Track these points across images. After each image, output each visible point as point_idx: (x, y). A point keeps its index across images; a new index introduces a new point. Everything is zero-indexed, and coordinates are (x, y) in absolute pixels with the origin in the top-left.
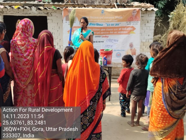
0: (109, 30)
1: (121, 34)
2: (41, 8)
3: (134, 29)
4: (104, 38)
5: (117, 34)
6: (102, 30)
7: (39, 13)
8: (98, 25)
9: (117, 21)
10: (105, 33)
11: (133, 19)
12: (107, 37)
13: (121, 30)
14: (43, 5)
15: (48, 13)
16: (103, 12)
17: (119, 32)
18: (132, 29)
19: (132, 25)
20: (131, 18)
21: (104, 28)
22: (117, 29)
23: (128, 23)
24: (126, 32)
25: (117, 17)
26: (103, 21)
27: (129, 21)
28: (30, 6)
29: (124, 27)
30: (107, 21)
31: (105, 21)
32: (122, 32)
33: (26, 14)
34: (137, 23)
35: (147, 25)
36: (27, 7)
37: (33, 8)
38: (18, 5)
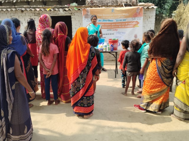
0: (118, 24)
1: (127, 27)
2: (67, 9)
3: (138, 23)
4: (114, 31)
5: (125, 27)
6: (113, 25)
7: (65, 13)
8: (109, 21)
9: (124, 17)
10: (115, 27)
11: (137, 15)
12: (117, 30)
13: (128, 25)
15: (72, 13)
16: (113, 10)
17: (126, 26)
18: (136, 23)
19: (136, 20)
20: (135, 14)
21: (114, 23)
22: (124, 24)
23: (133, 19)
24: (132, 26)
25: (124, 14)
26: (113, 17)
27: (133, 17)
28: (59, 8)
29: (130, 22)
30: (116, 17)
31: (114, 17)
32: (128, 26)
33: (56, 14)
34: (140, 18)
35: (149, 20)
36: (56, 9)
37: (61, 10)
38: (50, 8)
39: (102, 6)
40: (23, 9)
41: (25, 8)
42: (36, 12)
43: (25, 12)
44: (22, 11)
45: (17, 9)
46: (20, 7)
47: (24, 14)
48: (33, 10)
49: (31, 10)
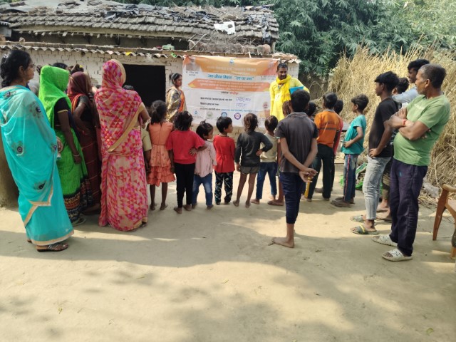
2: (158, 55)
4: (233, 95)
7: (156, 62)
9: (249, 74)
11: (268, 72)
14: (160, 53)
15: (166, 62)
16: (232, 61)
19: (266, 81)
23: (263, 78)
27: (263, 75)
28: (145, 52)
30: (236, 73)
33: (139, 62)
34: (273, 78)
36: (141, 54)
37: (148, 55)
38: (129, 51)
39: (215, 54)
40: (85, 50)
41: (88, 48)
42: (106, 56)
43: (87, 55)
44: (83, 53)
45: (75, 49)
46: (79, 47)
47: (85, 58)
48: (102, 52)
49: (98, 53)
